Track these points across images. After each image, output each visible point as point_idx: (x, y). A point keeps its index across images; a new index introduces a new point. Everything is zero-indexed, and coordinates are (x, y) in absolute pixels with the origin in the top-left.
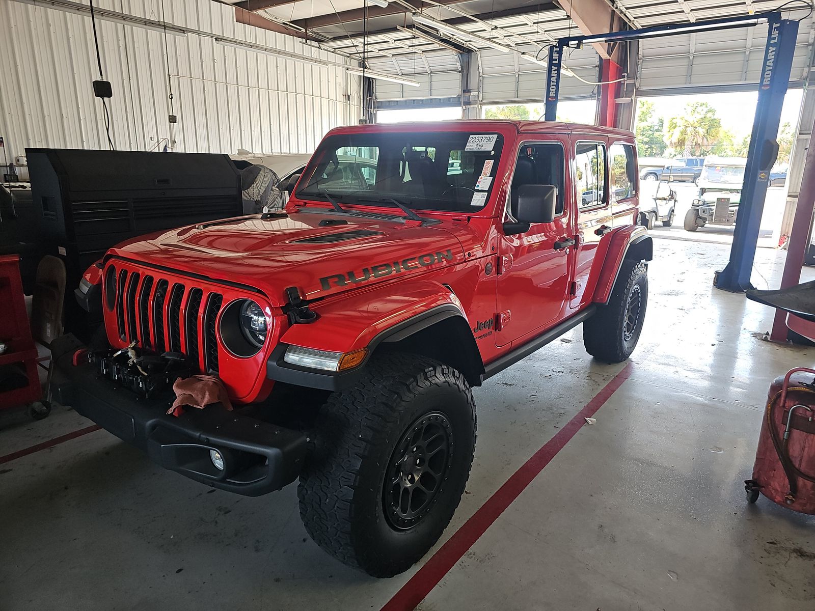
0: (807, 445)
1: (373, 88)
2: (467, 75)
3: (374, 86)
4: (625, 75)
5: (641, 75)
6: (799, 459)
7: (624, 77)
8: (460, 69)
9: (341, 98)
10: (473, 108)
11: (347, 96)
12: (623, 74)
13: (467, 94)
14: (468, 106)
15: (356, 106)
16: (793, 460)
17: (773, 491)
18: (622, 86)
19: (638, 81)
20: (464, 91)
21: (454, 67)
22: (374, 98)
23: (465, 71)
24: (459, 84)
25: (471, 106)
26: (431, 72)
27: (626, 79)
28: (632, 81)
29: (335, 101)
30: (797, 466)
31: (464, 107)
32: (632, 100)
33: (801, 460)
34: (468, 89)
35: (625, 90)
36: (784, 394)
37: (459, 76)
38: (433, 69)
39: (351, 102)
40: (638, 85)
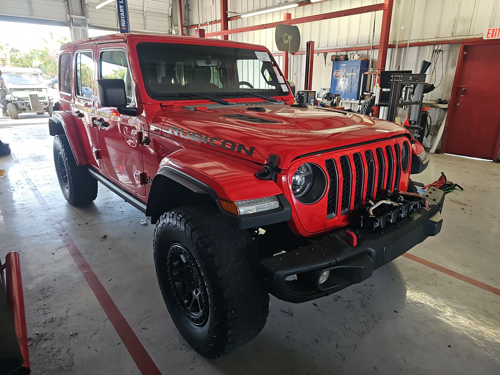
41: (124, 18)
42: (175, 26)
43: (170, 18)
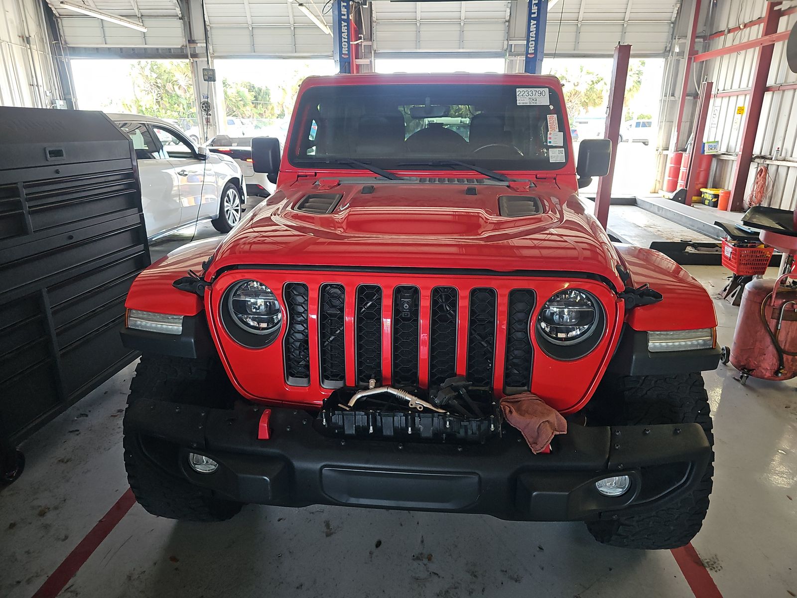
0: (790, 330)
1: (59, 29)
2: (189, 22)
3: (60, 27)
4: (361, 37)
5: (376, 37)
6: (784, 342)
7: (360, 38)
8: (180, 16)
9: (15, 39)
10: (202, 61)
11: (25, 39)
12: (360, 36)
13: (192, 46)
14: (195, 59)
15: (39, 52)
16: (780, 343)
17: (763, 371)
18: (360, 48)
19: (375, 43)
20: (189, 42)
21: (172, 12)
22: (63, 42)
23: (186, 18)
24: (181, 33)
25: (200, 59)
26: (142, 16)
27: (363, 41)
28: (369, 43)
29: (10, 44)
30: (783, 347)
31: (191, 59)
32: (371, 61)
33: (786, 342)
34: (193, 39)
35: (363, 51)
36: (774, 296)
37: (180, 23)
38: (144, 12)
39: (32, 46)
40: (375, 47)
41: (346, 40)
42: (679, 39)
43: (672, 25)
